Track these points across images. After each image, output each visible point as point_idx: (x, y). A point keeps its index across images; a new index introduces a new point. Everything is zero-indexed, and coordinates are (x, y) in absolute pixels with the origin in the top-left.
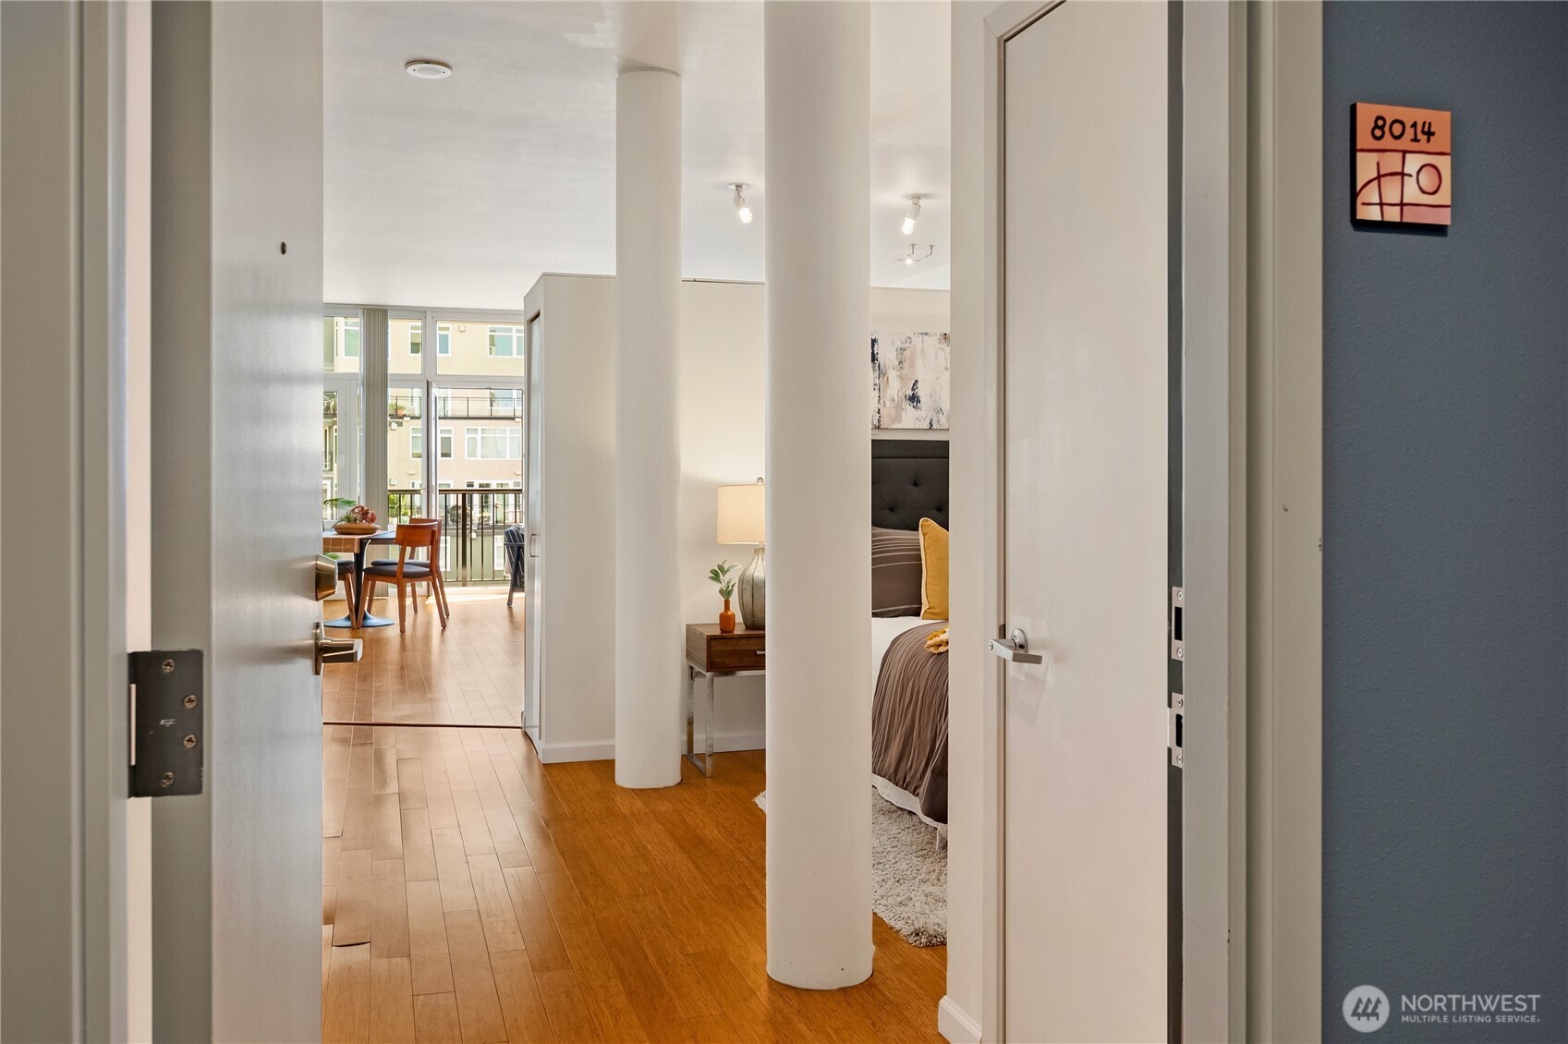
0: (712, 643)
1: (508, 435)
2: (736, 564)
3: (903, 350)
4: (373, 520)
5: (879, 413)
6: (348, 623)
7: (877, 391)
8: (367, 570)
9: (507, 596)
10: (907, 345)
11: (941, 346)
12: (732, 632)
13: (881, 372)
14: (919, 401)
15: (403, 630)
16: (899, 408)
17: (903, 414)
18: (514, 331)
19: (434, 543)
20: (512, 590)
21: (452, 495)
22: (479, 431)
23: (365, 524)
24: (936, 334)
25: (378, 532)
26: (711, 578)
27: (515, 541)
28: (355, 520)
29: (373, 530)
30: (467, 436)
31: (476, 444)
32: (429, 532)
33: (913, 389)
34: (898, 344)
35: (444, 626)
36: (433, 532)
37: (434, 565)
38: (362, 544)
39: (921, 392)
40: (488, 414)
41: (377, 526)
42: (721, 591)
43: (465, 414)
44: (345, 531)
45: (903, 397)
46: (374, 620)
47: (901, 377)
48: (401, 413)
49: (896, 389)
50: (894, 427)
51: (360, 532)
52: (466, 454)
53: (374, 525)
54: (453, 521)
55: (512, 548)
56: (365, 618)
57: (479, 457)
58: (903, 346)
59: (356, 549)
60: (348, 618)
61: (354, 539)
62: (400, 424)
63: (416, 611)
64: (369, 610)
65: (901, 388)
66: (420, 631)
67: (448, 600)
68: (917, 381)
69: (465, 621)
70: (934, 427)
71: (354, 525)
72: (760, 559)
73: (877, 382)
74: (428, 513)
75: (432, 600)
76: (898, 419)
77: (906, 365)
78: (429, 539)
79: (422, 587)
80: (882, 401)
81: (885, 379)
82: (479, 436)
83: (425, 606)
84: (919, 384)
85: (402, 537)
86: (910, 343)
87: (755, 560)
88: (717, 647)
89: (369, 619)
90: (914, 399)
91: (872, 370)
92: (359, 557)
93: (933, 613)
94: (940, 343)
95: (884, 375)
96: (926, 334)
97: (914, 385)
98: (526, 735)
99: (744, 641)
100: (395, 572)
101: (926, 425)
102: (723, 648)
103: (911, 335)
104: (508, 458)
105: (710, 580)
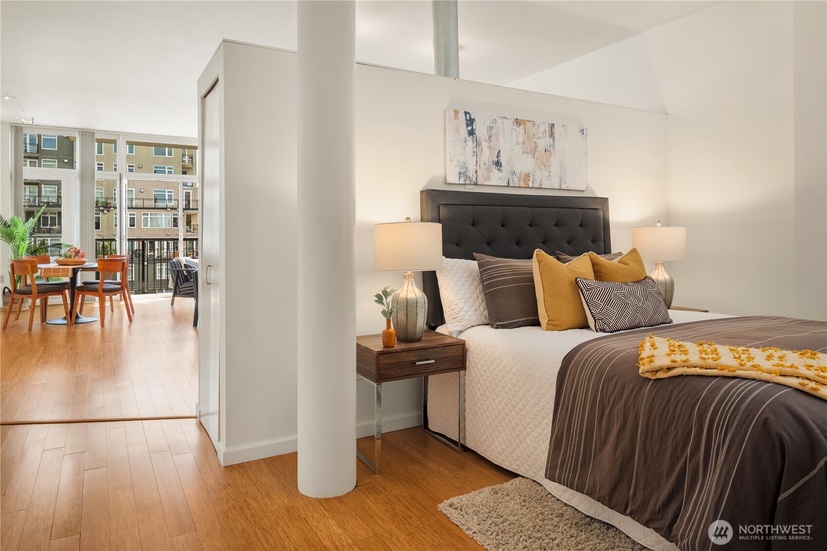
0: (380, 358)
1: (164, 216)
2: (395, 289)
3: (491, 128)
4: (82, 256)
5: (476, 173)
6: (65, 322)
7: (475, 157)
8: (80, 289)
9: (171, 298)
10: (494, 125)
11: (514, 127)
12: (393, 347)
13: (478, 144)
14: (501, 166)
15: (103, 325)
16: (489, 170)
17: (492, 174)
18: (166, 168)
19: (124, 270)
20: (174, 296)
21: (135, 242)
22: (149, 214)
23: (77, 259)
24: (511, 119)
25: (86, 264)
26: (376, 301)
27: (176, 267)
28: (70, 257)
29: (84, 262)
30: (143, 217)
31: (147, 221)
32: (121, 263)
33: (497, 157)
34: (488, 123)
35: (131, 320)
36: (124, 263)
37: (124, 284)
38: (75, 272)
39: (503, 159)
40: (153, 206)
41: (86, 260)
42: (384, 313)
43: (142, 206)
44: (63, 263)
45: (492, 162)
46: (83, 319)
47: (490, 148)
48: (109, 206)
49: (487, 156)
50: (486, 184)
51: (73, 264)
52: (142, 226)
53: (83, 259)
54: (136, 257)
55: (174, 271)
56: (77, 317)
57: (149, 227)
58: (491, 125)
59: (70, 274)
60: (65, 318)
61: (68, 268)
62: (108, 211)
63: (112, 311)
64: (81, 313)
65: (490, 156)
66: (115, 325)
67: (133, 302)
68: (500, 151)
69: (144, 317)
70: (510, 185)
71: (69, 260)
72: (410, 283)
73: (475, 150)
74: (121, 251)
75: (123, 303)
76: (488, 178)
77: (493, 139)
78: (121, 267)
79: (117, 297)
80: (478, 165)
81: (480, 148)
82: (149, 217)
83: (119, 306)
84: (501, 154)
85: (102, 267)
86: (496, 123)
87: (406, 285)
88: (385, 360)
89: (81, 318)
90: (498, 164)
91: (472, 141)
92: (74, 279)
93: (553, 325)
94: (513, 125)
95: (479, 146)
96: (505, 118)
97: (498, 154)
98: (201, 425)
99: (405, 354)
100: (98, 289)
101: (505, 184)
102: (389, 361)
103: (496, 118)
104: (164, 227)
105: (375, 303)
